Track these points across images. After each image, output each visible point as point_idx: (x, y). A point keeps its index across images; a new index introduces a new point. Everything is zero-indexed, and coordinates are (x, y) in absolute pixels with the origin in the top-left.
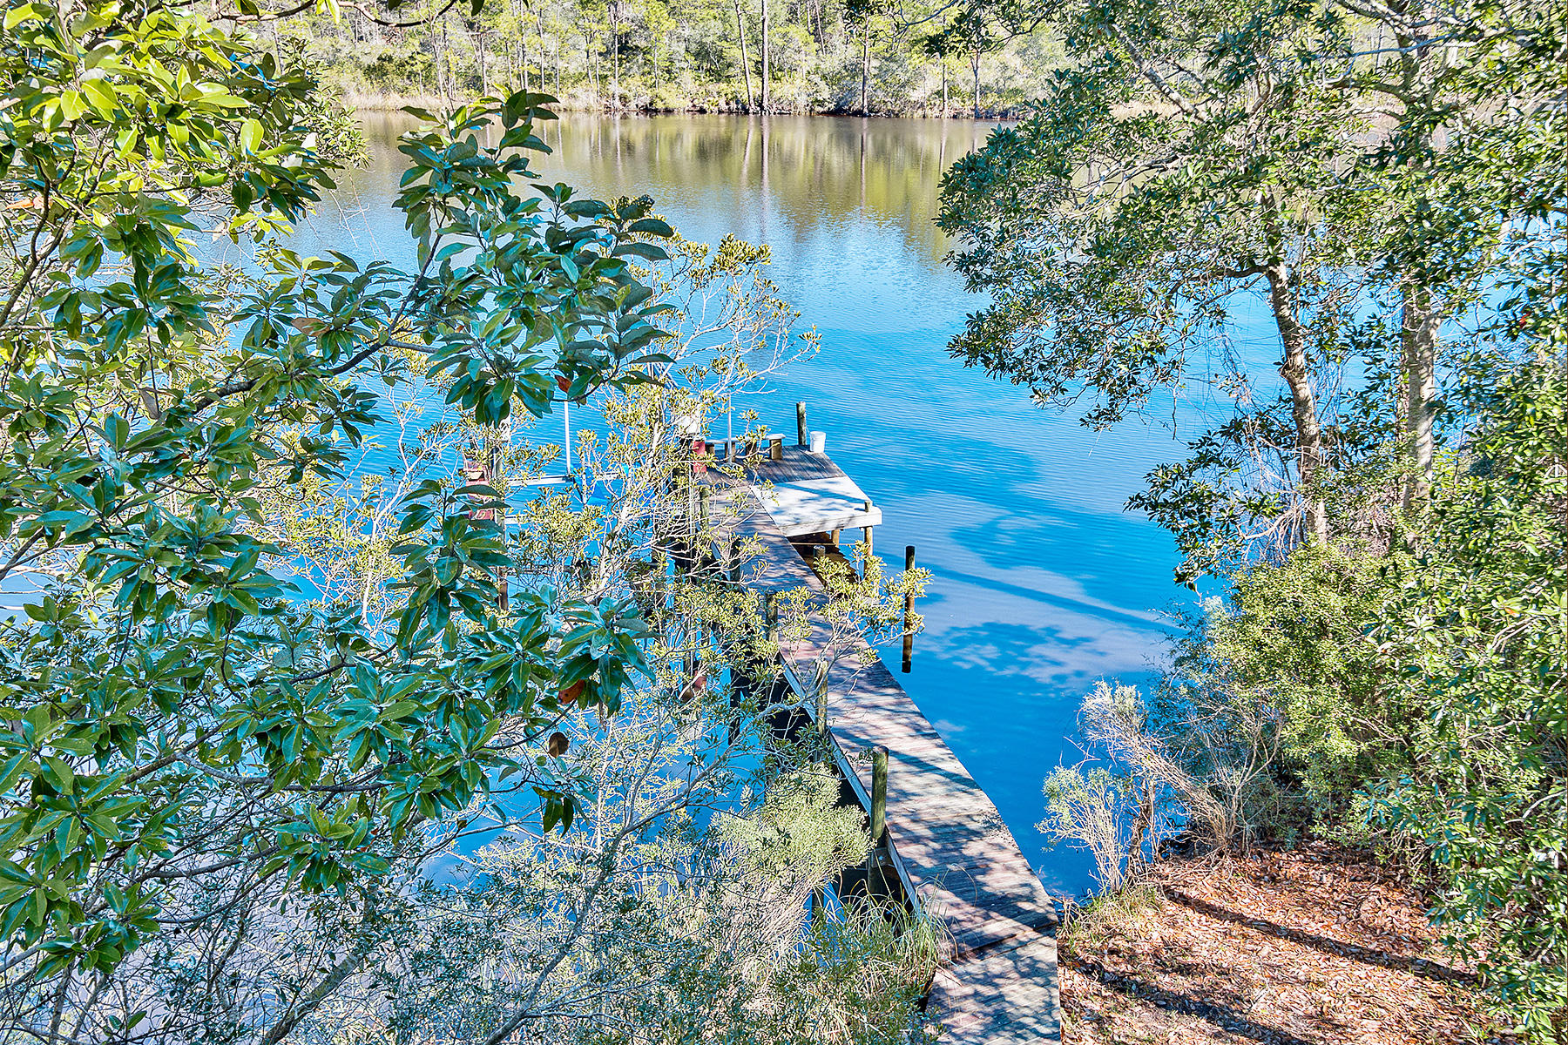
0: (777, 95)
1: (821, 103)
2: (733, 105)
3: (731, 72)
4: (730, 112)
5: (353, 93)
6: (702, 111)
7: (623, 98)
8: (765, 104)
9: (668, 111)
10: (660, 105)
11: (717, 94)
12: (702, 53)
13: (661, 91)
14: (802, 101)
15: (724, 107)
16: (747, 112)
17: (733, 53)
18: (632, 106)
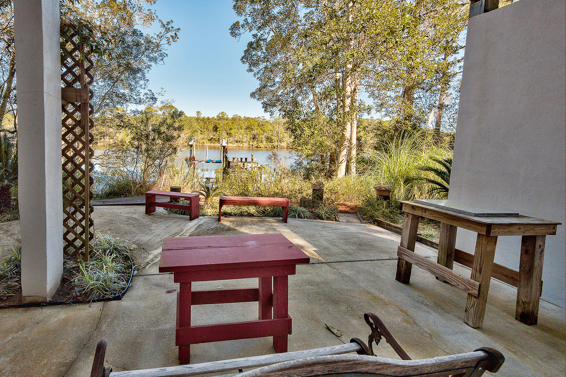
0: (281, 145)
1: (289, 147)
2: (272, 147)
3: (273, 141)
4: (272, 148)
5: (206, 143)
6: (267, 147)
7: (252, 145)
8: (278, 147)
9: (260, 147)
10: (259, 146)
11: (270, 145)
12: (268, 138)
13: (259, 144)
14: (285, 146)
15: (271, 147)
16: (275, 148)
17: (273, 138)
18: (254, 146)
